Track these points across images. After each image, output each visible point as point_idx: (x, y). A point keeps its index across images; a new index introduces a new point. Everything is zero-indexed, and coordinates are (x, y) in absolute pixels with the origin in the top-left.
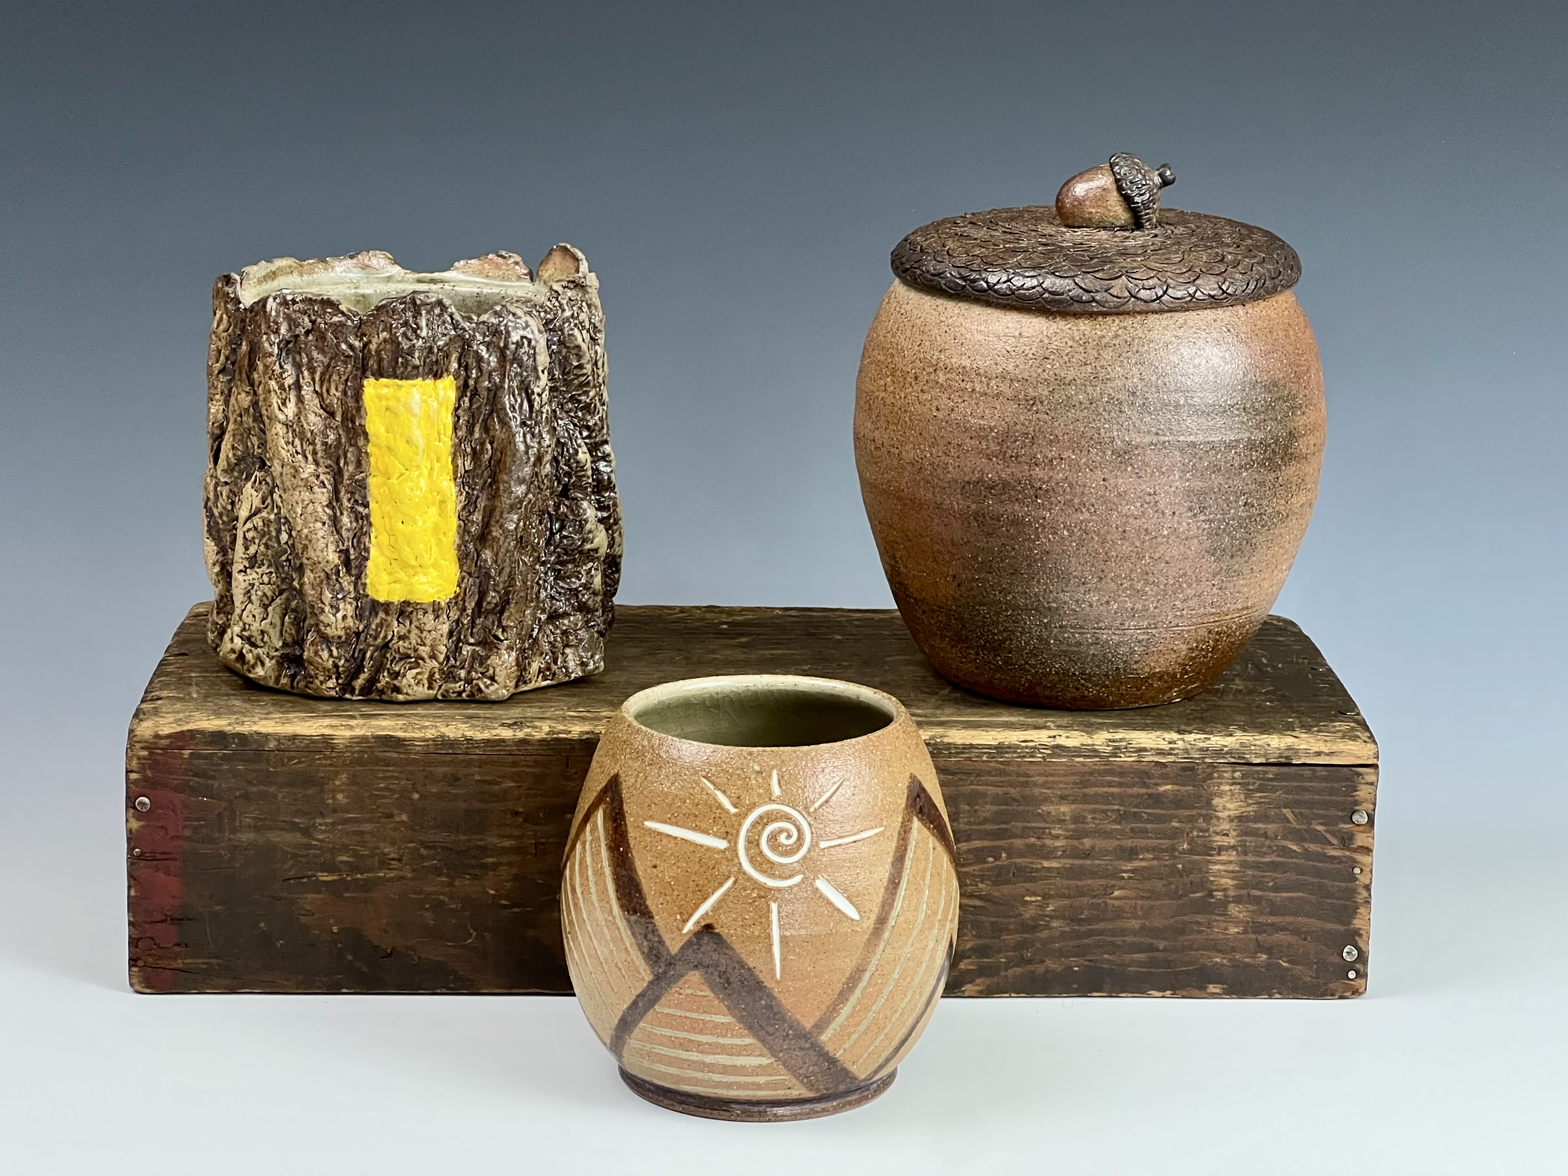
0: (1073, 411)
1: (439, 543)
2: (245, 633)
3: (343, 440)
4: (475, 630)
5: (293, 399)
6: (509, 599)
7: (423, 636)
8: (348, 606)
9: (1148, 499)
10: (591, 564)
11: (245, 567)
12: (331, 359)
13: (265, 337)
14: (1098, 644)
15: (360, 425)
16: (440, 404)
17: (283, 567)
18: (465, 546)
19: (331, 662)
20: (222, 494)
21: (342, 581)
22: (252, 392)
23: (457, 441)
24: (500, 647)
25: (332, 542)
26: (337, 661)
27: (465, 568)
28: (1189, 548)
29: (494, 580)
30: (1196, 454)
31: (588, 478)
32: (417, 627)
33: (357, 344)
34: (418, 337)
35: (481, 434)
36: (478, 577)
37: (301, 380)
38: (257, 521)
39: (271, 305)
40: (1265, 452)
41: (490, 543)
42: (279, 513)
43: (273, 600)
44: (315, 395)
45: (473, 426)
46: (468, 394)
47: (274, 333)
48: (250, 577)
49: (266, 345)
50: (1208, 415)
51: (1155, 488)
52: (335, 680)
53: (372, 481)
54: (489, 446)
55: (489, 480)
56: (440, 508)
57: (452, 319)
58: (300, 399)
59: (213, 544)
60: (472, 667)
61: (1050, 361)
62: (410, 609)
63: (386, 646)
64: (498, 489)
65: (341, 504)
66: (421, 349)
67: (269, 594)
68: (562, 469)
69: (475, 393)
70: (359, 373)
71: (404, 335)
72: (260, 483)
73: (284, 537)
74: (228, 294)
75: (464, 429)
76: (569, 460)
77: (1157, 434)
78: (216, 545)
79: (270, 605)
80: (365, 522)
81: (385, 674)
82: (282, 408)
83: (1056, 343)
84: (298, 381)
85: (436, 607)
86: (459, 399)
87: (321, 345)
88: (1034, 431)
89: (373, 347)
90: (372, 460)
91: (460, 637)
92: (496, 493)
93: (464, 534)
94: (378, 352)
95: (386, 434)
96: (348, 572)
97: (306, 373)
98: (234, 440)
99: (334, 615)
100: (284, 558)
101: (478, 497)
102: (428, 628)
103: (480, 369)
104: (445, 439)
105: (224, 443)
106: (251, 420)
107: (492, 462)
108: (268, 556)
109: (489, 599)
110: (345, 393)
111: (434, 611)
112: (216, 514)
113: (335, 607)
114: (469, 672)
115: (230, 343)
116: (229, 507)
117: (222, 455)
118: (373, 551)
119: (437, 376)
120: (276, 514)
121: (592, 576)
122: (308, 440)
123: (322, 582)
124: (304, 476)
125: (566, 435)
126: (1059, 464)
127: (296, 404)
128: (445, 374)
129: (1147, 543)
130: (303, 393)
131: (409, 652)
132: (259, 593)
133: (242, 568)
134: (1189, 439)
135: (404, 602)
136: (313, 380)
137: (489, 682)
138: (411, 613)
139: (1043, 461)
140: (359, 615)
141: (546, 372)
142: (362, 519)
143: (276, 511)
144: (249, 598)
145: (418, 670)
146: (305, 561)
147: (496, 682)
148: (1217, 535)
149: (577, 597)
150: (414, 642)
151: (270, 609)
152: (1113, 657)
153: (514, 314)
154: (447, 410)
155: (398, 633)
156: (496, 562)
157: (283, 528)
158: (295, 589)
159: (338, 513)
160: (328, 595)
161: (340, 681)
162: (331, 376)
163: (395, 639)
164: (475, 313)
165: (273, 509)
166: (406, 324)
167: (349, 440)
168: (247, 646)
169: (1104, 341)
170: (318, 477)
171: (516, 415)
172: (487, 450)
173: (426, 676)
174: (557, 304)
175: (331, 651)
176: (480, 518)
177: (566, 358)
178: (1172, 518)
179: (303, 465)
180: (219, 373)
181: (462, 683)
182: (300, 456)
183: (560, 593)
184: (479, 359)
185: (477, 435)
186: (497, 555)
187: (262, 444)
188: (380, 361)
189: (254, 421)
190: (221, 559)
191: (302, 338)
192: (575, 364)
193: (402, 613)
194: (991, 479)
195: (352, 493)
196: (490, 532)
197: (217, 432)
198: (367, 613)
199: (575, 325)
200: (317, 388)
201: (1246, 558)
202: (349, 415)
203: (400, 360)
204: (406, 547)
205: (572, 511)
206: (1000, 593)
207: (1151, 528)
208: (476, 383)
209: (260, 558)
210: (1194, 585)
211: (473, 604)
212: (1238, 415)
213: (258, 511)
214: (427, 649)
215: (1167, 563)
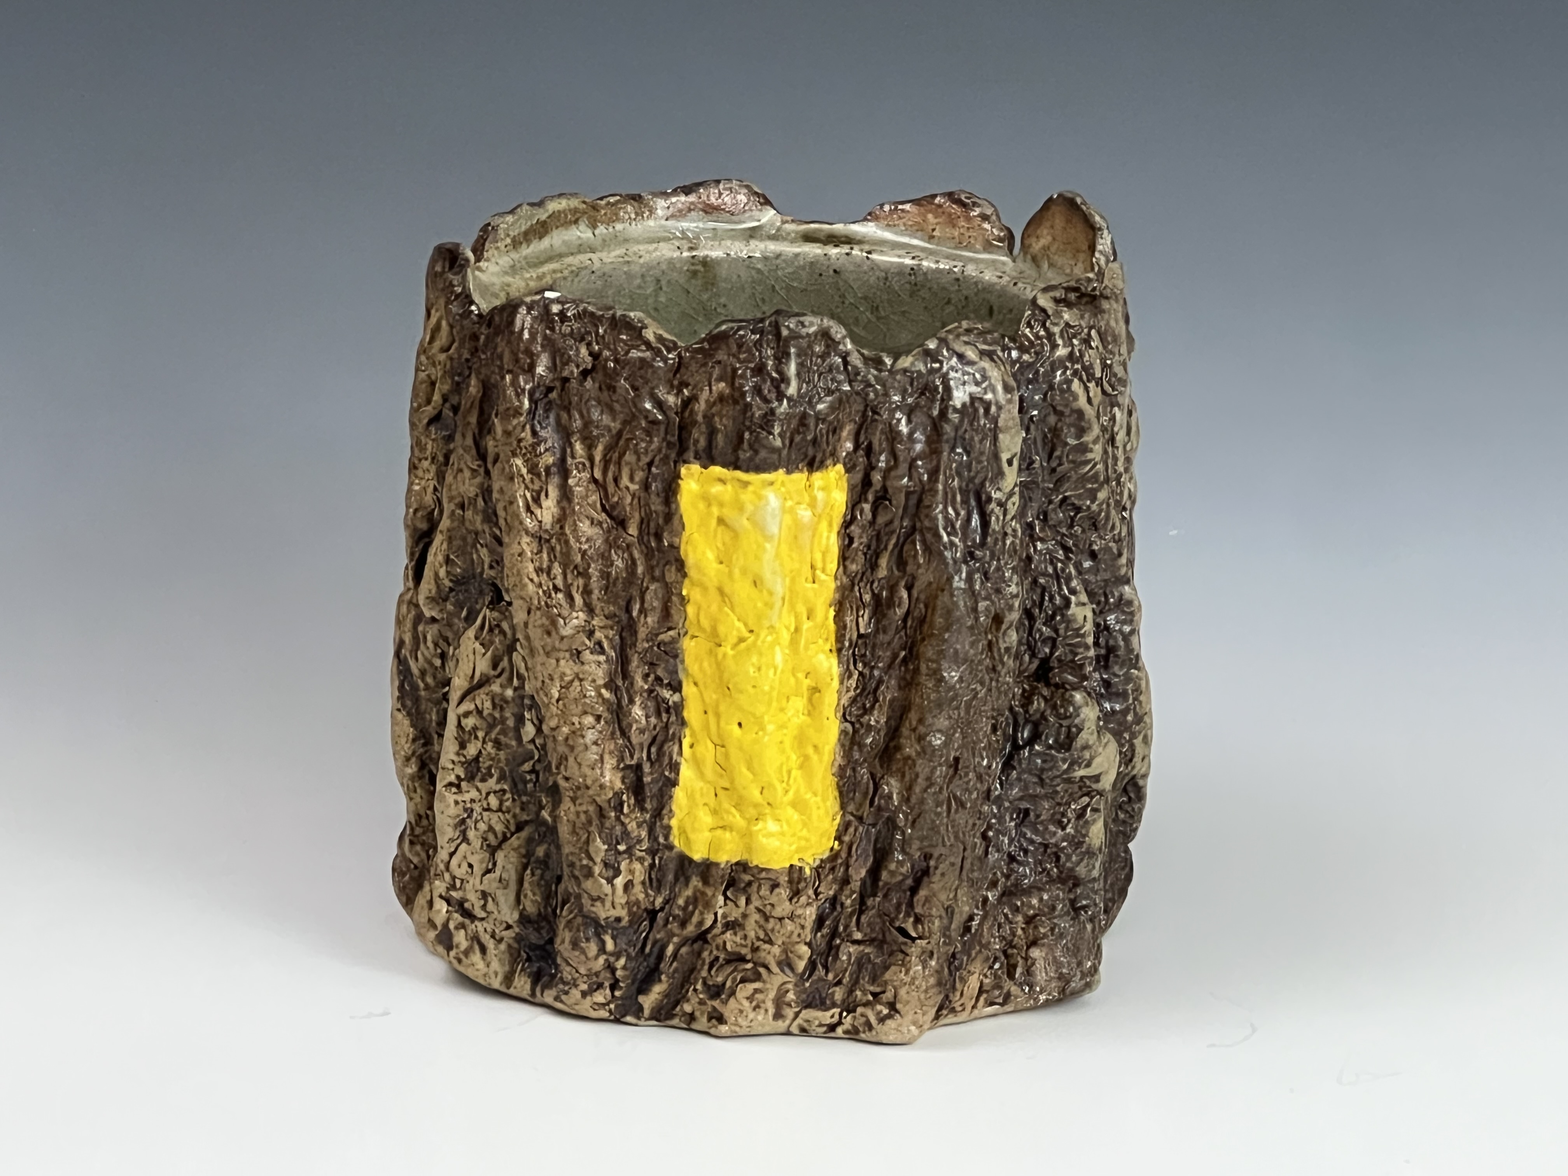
1: (805, 763)
2: (454, 894)
3: (640, 570)
4: (864, 919)
5: (553, 492)
6: (928, 867)
7: (770, 926)
8: (637, 866)
10: (1086, 799)
11: (458, 777)
12: (625, 423)
13: (508, 378)
15: (671, 546)
16: (818, 517)
17: (525, 782)
18: (854, 770)
19: (601, 960)
20: (425, 638)
21: (627, 821)
22: (482, 470)
23: (845, 580)
24: (909, 951)
25: (610, 753)
26: (612, 959)
27: (851, 808)
29: (903, 833)
31: (1087, 648)
32: (759, 910)
33: (671, 399)
34: (780, 396)
35: (890, 569)
36: (874, 825)
37: (569, 460)
38: (483, 700)
39: (524, 319)
41: (901, 764)
42: (522, 687)
43: (505, 839)
44: (592, 487)
45: (877, 555)
46: (870, 497)
47: (525, 372)
48: (467, 797)
49: (510, 392)
52: (608, 991)
53: (688, 646)
54: (904, 594)
55: (903, 653)
56: (810, 700)
57: (846, 363)
58: (566, 494)
59: (407, 722)
60: (855, 983)
62: (747, 878)
63: (702, 937)
64: (917, 671)
65: (632, 684)
66: (789, 417)
67: (499, 828)
68: (1039, 630)
69: (883, 498)
70: (673, 455)
71: (757, 390)
72: (491, 630)
73: (529, 730)
74: (452, 285)
75: (861, 558)
76: (1053, 617)
78: (413, 725)
79: (499, 846)
80: (673, 718)
81: (699, 987)
82: (534, 507)
84: (563, 460)
85: (796, 875)
86: (853, 505)
87: (608, 399)
89: (700, 407)
90: (690, 609)
91: (836, 928)
92: (912, 678)
93: (851, 749)
94: (708, 418)
95: (715, 565)
96: (640, 803)
97: (578, 447)
98: (449, 548)
99: (610, 881)
100: (527, 766)
101: (880, 682)
102: (778, 912)
103: (893, 454)
104: (823, 577)
105: (432, 550)
106: (479, 519)
107: (909, 623)
108: (499, 761)
109: (893, 866)
110: (646, 486)
111: (790, 882)
112: (415, 671)
113: (613, 867)
114: (851, 992)
115: (450, 373)
116: (438, 662)
117: (428, 573)
118: (686, 772)
119: (813, 465)
120: (515, 689)
121: (1087, 822)
122: (576, 567)
123: (590, 822)
124: (567, 631)
125: (1050, 570)
127: (558, 502)
128: (829, 462)
130: (571, 482)
131: (744, 951)
132: (482, 826)
133: (452, 778)
135: (737, 864)
136: (591, 459)
137: (885, 1011)
138: (749, 884)
140: (654, 881)
141: (1016, 463)
142: (668, 711)
143: (515, 682)
144: (464, 833)
145: (757, 985)
146: (562, 783)
147: (897, 1011)
149: (1058, 858)
150: (752, 934)
151: (500, 856)
153: (961, 357)
154: (830, 525)
155: (724, 916)
156: (908, 800)
157: (527, 715)
158: (544, 823)
159: (625, 700)
160: (599, 847)
161: (617, 993)
162: (622, 455)
163: (717, 930)
164: (889, 353)
165: (510, 680)
166: (760, 370)
167: (650, 569)
168: (456, 915)
170: (590, 634)
171: (957, 540)
172: (901, 598)
173: (772, 995)
174: (1042, 333)
175: (603, 943)
176: (883, 720)
177: (1056, 431)
179: (565, 613)
180: (430, 423)
181: (837, 1011)
182: (560, 596)
183: (1026, 852)
184: (893, 435)
185: (882, 572)
186: (909, 789)
187: (498, 563)
188: (712, 433)
189: (483, 521)
190: (421, 750)
191: (574, 384)
192: (1072, 441)
193: (732, 883)
195: (652, 664)
196: (898, 748)
197: (423, 526)
198: (670, 877)
199: (1075, 373)
200: (598, 475)
202: (652, 525)
203: (747, 435)
204: (744, 770)
205: (1054, 707)
208: (884, 478)
209: (484, 763)
211: (863, 873)
213: (485, 681)
214: (776, 950)
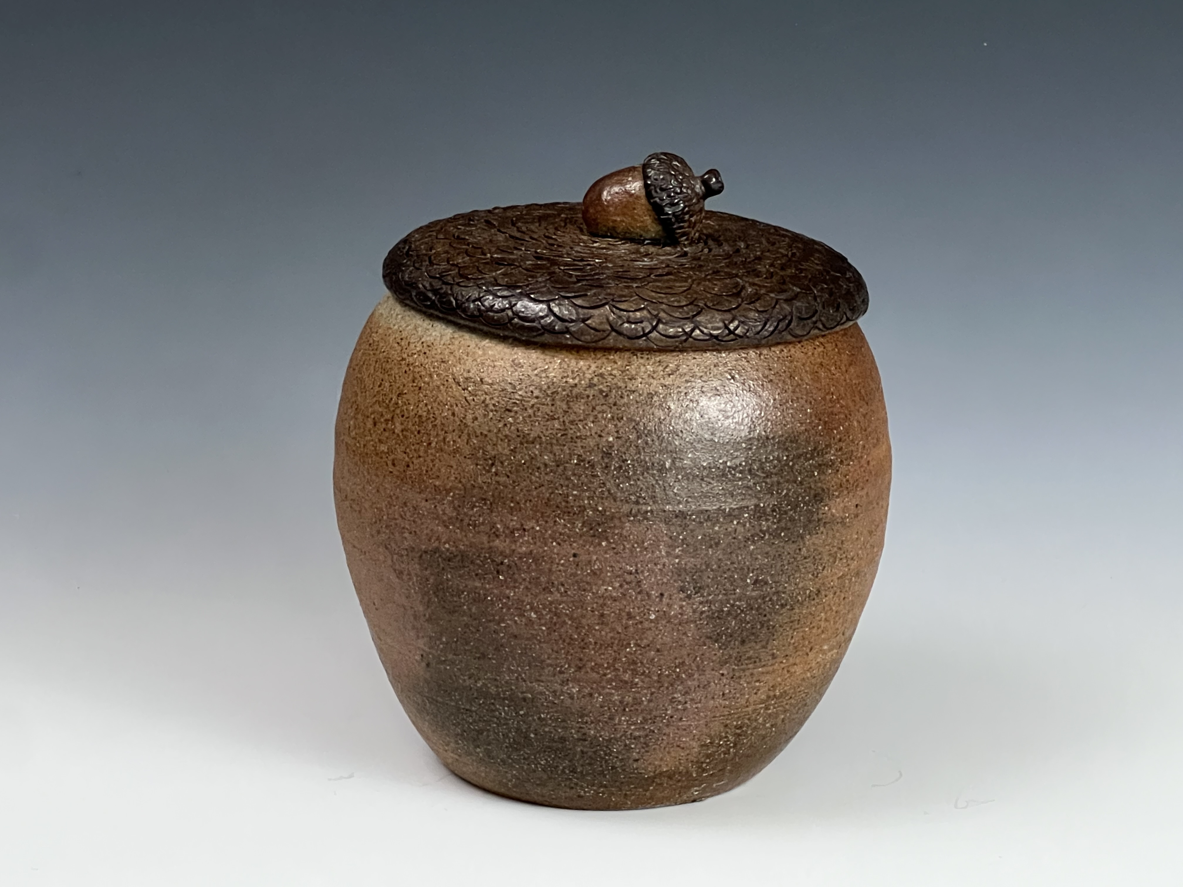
0: (537, 474)
9: (629, 578)
14: (585, 740)
28: (685, 634)
30: (687, 525)
40: (779, 521)
50: (702, 480)
51: (636, 566)
61: (512, 414)
77: (637, 503)
83: (520, 393)
88: (493, 496)
126: (521, 536)
129: (632, 629)
134: (677, 509)
139: (504, 532)
148: (719, 618)
152: (606, 754)
169: (576, 391)
178: (661, 600)
194: (448, 550)
201: (764, 643)
206: (470, 678)
207: (634, 611)
210: (696, 676)
212: (740, 479)
215: (658, 650)
